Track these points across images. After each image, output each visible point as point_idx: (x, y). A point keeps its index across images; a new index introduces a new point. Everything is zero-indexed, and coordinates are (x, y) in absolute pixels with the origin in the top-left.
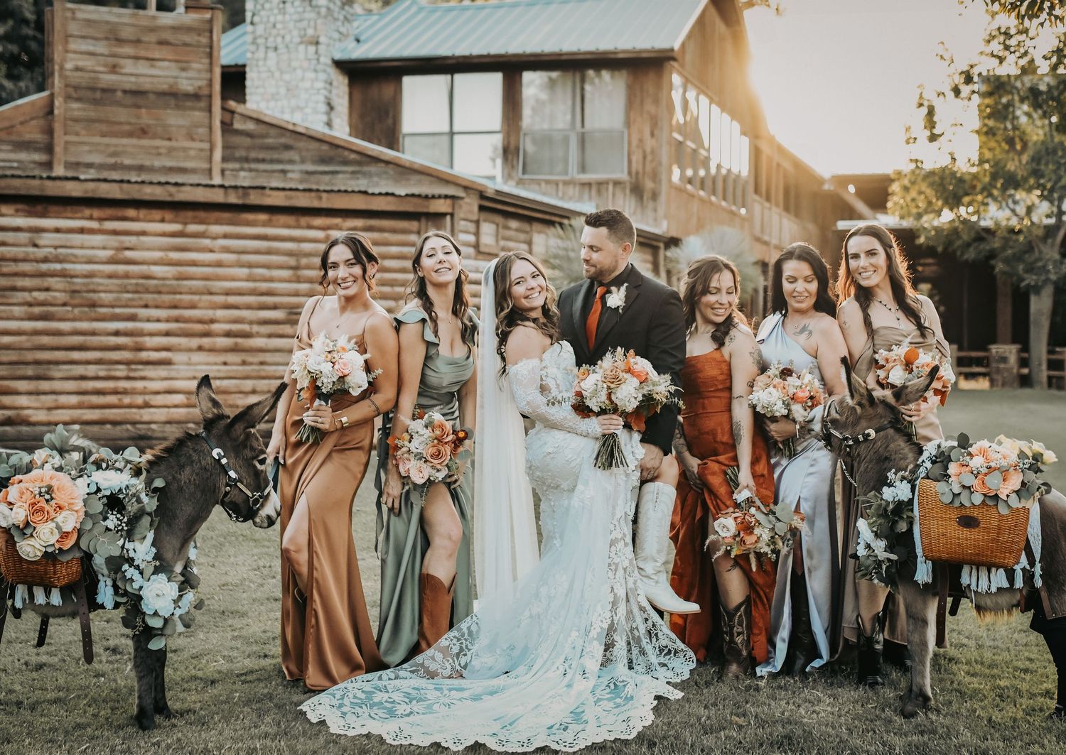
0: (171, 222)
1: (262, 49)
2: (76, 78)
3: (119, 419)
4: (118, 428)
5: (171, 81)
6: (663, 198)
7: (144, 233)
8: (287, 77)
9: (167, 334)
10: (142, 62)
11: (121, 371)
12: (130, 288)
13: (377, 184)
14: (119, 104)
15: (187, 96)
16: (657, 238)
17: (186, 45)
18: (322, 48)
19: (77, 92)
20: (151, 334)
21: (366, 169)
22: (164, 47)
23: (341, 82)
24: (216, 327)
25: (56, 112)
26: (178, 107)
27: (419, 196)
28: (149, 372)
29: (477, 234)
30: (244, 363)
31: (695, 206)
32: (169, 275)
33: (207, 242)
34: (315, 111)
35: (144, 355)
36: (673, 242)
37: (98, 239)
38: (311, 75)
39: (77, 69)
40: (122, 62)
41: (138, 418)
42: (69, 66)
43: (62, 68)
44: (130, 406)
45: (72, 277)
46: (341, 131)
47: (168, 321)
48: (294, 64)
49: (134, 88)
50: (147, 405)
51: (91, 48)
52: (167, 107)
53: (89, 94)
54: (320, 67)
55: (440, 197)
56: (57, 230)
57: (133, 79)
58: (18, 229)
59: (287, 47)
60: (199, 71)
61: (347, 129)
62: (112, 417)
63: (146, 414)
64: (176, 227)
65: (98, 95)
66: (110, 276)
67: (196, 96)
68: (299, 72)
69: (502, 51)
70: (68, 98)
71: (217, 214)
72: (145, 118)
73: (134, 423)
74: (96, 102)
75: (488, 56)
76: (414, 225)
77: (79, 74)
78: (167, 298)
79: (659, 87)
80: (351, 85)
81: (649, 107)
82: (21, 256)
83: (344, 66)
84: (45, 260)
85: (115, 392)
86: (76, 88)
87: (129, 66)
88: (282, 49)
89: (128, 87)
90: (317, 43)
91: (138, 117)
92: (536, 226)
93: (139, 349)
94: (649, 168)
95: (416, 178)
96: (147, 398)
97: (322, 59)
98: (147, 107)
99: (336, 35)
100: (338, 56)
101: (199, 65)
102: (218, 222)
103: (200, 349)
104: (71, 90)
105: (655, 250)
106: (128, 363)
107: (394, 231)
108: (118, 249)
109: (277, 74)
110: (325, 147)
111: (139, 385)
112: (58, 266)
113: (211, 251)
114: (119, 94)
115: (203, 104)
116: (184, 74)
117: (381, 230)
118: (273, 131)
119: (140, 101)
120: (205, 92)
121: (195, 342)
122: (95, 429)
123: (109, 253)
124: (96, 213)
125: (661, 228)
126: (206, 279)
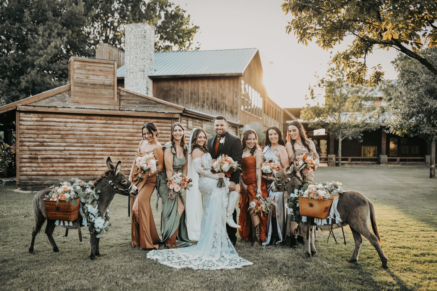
0: (103, 120)
1: (129, 73)
2: (77, 80)
3: (89, 174)
4: (89, 176)
5: (103, 81)
6: (239, 114)
7: (96, 123)
8: (136, 81)
9: (102, 151)
10: (95, 76)
11: (90, 161)
12: (92, 138)
13: (160, 110)
14: (89, 88)
15: (108, 85)
16: (237, 125)
17: (107, 71)
18: (145, 73)
19: (77, 84)
20: (98, 151)
21: (157, 106)
22: (101, 72)
23: (151, 82)
24: (116, 149)
25: (71, 90)
26: (105, 88)
27: (171, 113)
28: (97, 161)
29: (187, 124)
30: (123, 159)
31: (248, 117)
32: (103, 135)
33: (113, 126)
34: (143, 90)
35: (96, 157)
36: (242, 126)
37: (83, 125)
38: (142, 80)
39: (77, 78)
40: (89, 76)
41: (94, 174)
42: (75, 77)
43: (73, 78)
44: (92, 171)
45: (76, 135)
46: (151, 95)
47: (102, 147)
48: (138, 77)
49: (93, 83)
50: (97, 170)
51: (81, 72)
52: (102, 88)
53: (81, 85)
54: (145, 78)
55: (177, 113)
56: (72, 122)
57: (93, 81)
58: (61, 122)
59: (136, 72)
60: (111, 78)
61: (152, 95)
62: (87, 174)
63: (96, 173)
64: (105, 121)
65: (83, 85)
66: (86, 135)
67: (110, 86)
68: (139, 80)
69: (195, 74)
70: (75, 86)
71: (115, 118)
72: (96, 91)
73: (93, 175)
74: (82, 87)
75: (191, 75)
76: (170, 121)
77: (78, 79)
78: (102, 141)
79: (238, 83)
80: (153, 82)
82: (62, 129)
83: (151, 78)
84: (68, 130)
85: (88, 167)
86: (77, 83)
87: (91, 77)
88: (134, 73)
89: (91, 83)
90: (144, 71)
91: (94, 91)
92: (204, 122)
93: (95, 155)
94: (235, 106)
95: (170, 108)
96: (97, 168)
97: (145, 76)
98: (97, 89)
99: (149, 69)
100: (150, 75)
101: (111, 77)
102: (116, 120)
103: (111, 155)
104: (75, 84)
105: (237, 128)
106: (91, 159)
107: (165, 123)
108: (88, 127)
109: (133, 80)
110: (146, 100)
111: (95, 165)
112: (72, 132)
113: (114, 128)
114: (89, 85)
115: (112, 88)
116: (107, 79)
117: (161, 122)
118: (131, 95)
119: (95, 87)
120: (112, 84)
121: (110, 153)
122: (82, 177)
123: (86, 129)
124: (83, 117)
125: (238, 122)
126: (113, 136)
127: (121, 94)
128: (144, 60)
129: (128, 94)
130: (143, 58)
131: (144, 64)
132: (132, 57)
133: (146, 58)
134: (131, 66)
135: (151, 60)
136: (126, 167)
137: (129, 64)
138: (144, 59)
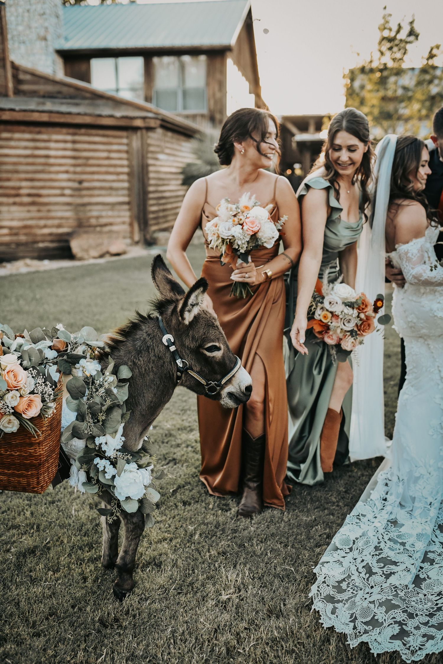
13: (104, 111)
18: (49, 43)
23: (60, 62)
24: (23, 191)
27: (127, 117)
30: (39, 211)
38: (44, 57)
48: (35, 51)
54: (48, 53)
55: (138, 118)
59: (30, 41)
68: (37, 56)
76: (124, 134)
80: (65, 62)
81: (218, 76)
83: (61, 53)
88: (28, 43)
90: (46, 40)
95: (124, 107)
97: (49, 49)
99: (55, 36)
100: (58, 47)
103: (15, 204)
121: (11, 200)
126: (15, 164)
127: (22, 76)
128: (45, 16)
129: (35, 79)
130: (42, 12)
131: (46, 24)
132: (20, 10)
133: (48, 11)
134: (20, 28)
135: (57, 17)
136: (45, 226)
137: (17, 25)
138: (44, 14)
